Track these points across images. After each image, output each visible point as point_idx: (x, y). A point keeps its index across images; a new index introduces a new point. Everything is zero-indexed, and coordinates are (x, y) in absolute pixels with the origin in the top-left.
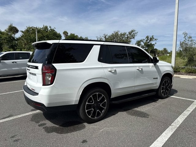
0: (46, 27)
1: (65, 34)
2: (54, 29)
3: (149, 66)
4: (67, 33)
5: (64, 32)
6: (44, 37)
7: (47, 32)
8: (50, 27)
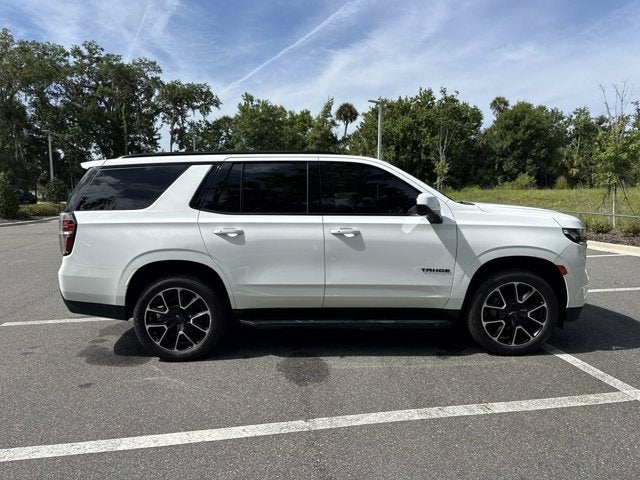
0: (428, 95)
1: (499, 109)
2: (455, 94)
3: (400, 226)
4: (506, 104)
5: (495, 102)
6: (420, 124)
7: (429, 107)
8: (443, 92)
